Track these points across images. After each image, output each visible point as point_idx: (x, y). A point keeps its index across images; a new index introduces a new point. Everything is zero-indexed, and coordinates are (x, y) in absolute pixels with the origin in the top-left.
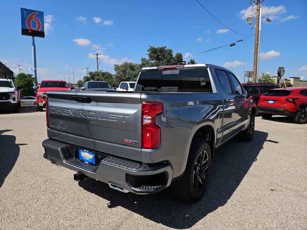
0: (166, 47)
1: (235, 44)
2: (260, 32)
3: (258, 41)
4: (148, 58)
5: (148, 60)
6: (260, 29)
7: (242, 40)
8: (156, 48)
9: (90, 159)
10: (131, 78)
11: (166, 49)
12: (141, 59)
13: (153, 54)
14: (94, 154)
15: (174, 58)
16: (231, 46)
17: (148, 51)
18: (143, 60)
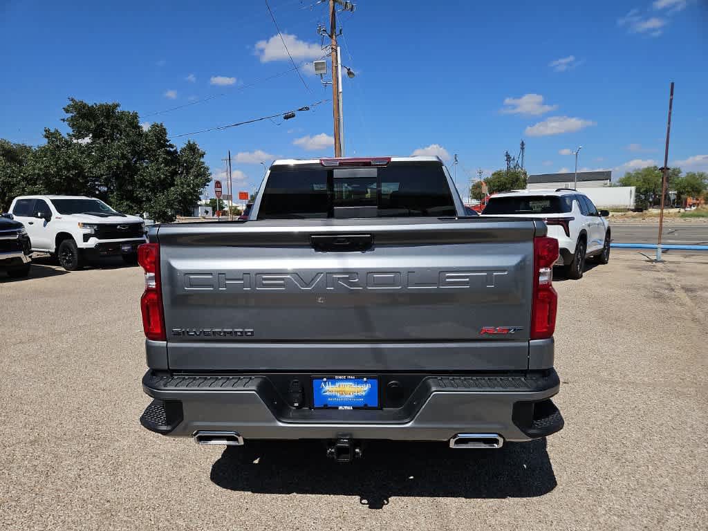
0: (118, 105)
1: (293, 116)
2: (341, 95)
3: (338, 112)
4: (66, 131)
5: (69, 135)
6: (340, 90)
7: (307, 109)
8: (93, 106)
9: (361, 397)
10: (14, 185)
11: (119, 109)
12: (44, 133)
13: (84, 123)
14: (376, 381)
15: (147, 135)
16: (286, 118)
17: (67, 111)
18: (49, 135)
